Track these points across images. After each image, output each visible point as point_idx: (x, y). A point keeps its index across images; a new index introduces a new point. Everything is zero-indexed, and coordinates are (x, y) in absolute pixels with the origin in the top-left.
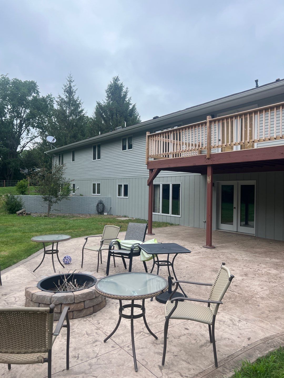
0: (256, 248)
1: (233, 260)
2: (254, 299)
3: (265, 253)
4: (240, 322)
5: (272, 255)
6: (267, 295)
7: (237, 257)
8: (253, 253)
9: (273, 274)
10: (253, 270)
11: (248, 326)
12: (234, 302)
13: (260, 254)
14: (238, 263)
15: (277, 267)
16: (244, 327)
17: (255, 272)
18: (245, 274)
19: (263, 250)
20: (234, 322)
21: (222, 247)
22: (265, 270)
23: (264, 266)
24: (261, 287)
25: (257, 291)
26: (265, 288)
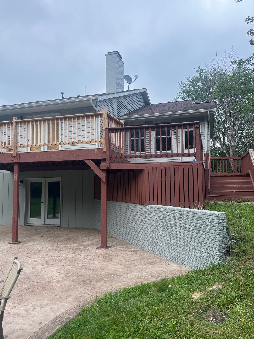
0: (59, 237)
1: (37, 252)
2: (51, 284)
3: (66, 240)
4: (34, 310)
5: (71, 241)
6: (63, 278)
7: (41, 248)
8: (57, 242)
9: (70, 258)
10: (54, 257)
11: (41, 312)
12: (32, 292)
13: (62, 242)
14: (41, 254)
15: (74, 251)
16: (37, 314)
17: (56, 259)
18: (46, 262)
19: (65, 238)
20: (29, 311)
21: (29, 241)
22: (64, 255)
23: (63, 252)
24: (58, 272)
25: (54, 277)
26: (62, 272)
